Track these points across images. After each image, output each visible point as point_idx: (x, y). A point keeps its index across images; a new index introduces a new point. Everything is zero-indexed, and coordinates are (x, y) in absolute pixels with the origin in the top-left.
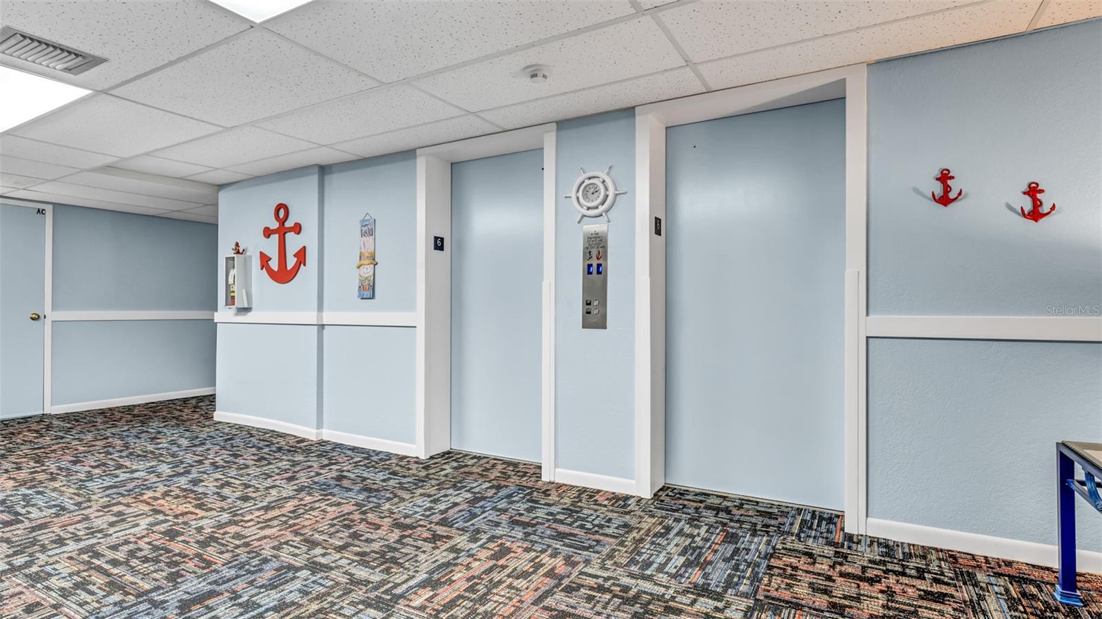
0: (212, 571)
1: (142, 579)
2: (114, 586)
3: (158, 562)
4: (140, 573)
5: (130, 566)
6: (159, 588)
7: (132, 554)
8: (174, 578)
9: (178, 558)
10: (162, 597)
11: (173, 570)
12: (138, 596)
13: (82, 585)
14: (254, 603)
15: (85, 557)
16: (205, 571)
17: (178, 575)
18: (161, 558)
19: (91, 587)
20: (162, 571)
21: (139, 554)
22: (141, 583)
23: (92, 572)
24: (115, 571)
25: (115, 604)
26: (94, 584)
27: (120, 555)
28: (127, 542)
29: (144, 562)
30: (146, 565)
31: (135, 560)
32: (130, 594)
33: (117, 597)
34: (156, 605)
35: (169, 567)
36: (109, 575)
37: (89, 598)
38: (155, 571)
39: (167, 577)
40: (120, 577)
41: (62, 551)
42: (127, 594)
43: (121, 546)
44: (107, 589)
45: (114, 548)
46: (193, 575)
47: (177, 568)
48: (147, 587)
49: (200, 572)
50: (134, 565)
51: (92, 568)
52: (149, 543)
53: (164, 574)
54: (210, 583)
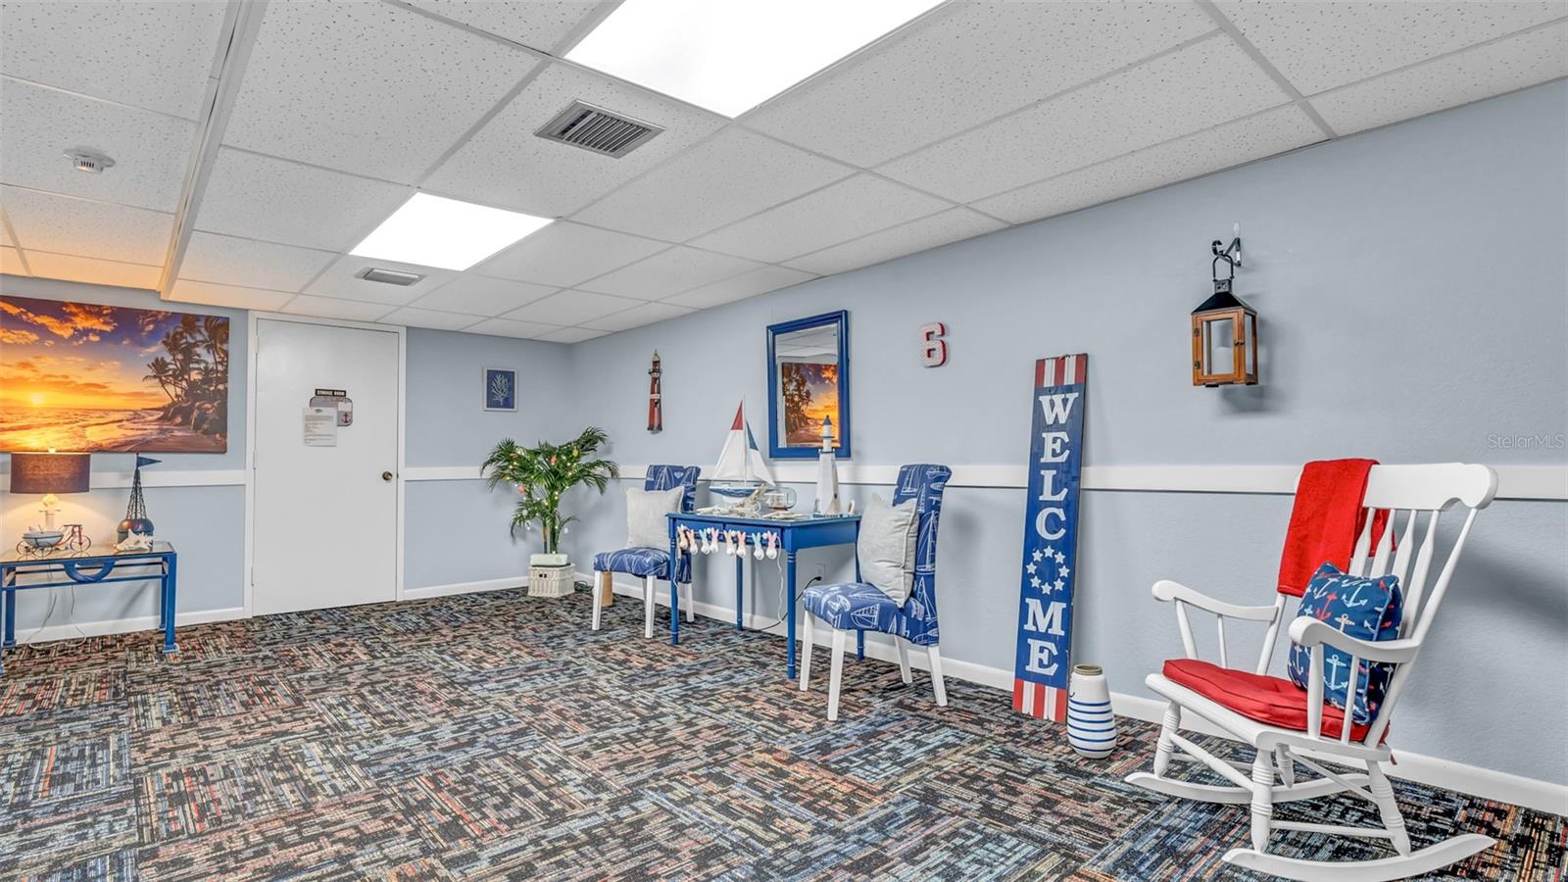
0: (435, 769)
1: (499, 768)
2: (524, 765)
3: (480, 787)
4: (500, 775)
5: (509, 785)
6: (486, 759)
7: (506, 802)
8: (472, 766)
9: (460, 789)
10: (488, 750)
11: (469, 774)
12: (506, 754)
13: (552, 770)
14: (421, 740)
15: (557, 806)
16: (442, 770)
17: (467, 769)
18: (477, 790)
19: (544, 766)
20: (479, 775)
21: (497, 800)
22: (501, 764)
23: (545, 783)
24: (524, 781)
25: (523, 749)
26: (541, 768)
27: (518, 801)
28: (510, 822)
29: (495, 788)
30: (494, 783)
31: (504, 791)
32: (511, 756)
33: (522, 754)
34: (493, 746)
35: (472, 779)
36: (529, 777)
37: (544, 756)
38: (486, 775)
39: (478, 767)
40: (519, 773)
41: (589, 820)
42: (514, 756)
43: (517, 817)
44: (530, 763)
45: (525, 816)
46: (455, 767)
47: (465, 776)
48: (496, 760)
49: (446, 771)
50: (505, 785)
51: (547, 788)
52: (485, 816)
53: (479, 771)
54: (444, 758)
